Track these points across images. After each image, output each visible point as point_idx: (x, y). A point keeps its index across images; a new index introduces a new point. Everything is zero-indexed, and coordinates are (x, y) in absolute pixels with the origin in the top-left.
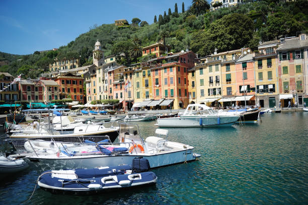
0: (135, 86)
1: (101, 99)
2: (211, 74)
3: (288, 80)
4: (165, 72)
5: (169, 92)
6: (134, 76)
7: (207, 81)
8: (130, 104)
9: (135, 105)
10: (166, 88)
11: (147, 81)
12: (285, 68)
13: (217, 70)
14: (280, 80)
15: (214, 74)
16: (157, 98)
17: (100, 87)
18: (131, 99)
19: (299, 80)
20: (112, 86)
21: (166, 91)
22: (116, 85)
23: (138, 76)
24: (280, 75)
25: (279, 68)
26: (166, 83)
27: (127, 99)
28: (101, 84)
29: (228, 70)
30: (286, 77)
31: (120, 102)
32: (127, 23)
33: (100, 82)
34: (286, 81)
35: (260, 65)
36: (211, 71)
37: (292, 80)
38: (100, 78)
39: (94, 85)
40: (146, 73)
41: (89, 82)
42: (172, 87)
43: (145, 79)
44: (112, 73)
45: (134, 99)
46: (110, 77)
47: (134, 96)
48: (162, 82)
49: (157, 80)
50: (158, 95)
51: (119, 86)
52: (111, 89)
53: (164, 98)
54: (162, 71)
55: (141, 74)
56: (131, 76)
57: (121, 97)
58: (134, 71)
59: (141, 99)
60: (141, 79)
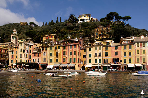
0: (49, 55)
2: (96, 51)
3: (139, 57)
5: (73, 60)
6: (49, 49)
7: (93, 55)
8: (44, 66)
9: (48, 67)
10: (71, 57)
11: (57, 53)
12: (138, 51)
13: (100, 49)
14: (135, 57)
15: (98, 51)
16: (64, 63)
17: (21, 55)
18: (46, 63)
19: (144, 57)
20: (31, 54)
21: (70, 59)
22: (35, 53)
23: (51, 49)
24: (135, 54)
25: (135, 50)
26: (71, 54)
27: (43, 63)
28: (22, 53)
29: (107, 49)
30: (138, 56)
31: (38, 64)
33: (21, 51)
34: (138, 57)
35: (125, 48)
36: (96, 49)
37: (141, 57)
39: (17, 53)
40: (57, 48)
41: (13, 51)
42: (75, 57)
43: (56, 51)
44: (32, 47)
45: (48, 63)
46: (30, 49)
47: (47, 61)
48: (68, 53)
49: (64, 52)
50: (64, 61)
51: (37, 55)
52: (30, 56)
53: (69, 63)
54: (68, 47)
55: (53, 48)
56: (46, 50)
57: (38, 61)
58: (49, 46)
59: (53, 63)
60: (53, 51)
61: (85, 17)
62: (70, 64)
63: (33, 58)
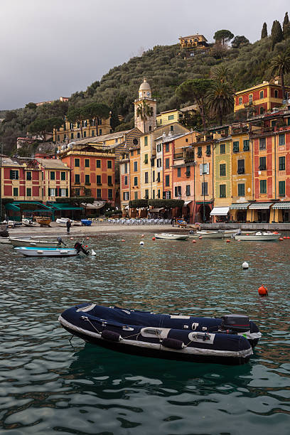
0: (217, 171)
1: (147, 196)
4: (282, 143)
5: (288, 188)
6: (216, 151)
8: (205, 209)
9: (216, 211)
10: (283, 176)
11: (241, 163)
16: (263, 198)
17: (146, 174)
18: (208, 199)
20: (169, 171)
21: (282, 184)
22: (179, 168)
23: (223, 151)
26: (282, 167)
27: (200, 198)
28: (148, 168)
31: (186, 203)
32: (204, 43)
33: (146, 162)
38: (146, 156)
39: (136, 170)
40: (241, 146)
41: (125, 163)
43: (238, 157)
44: (171, 146)
45: (213, 199)
46: (167, 154)
47: (213, 193)
48: (275, 164)
49: (263, 159)
50: (263, 191)
51: (184, 171)
52: (168, 177)
53: (277, 198)
54: (274, 141)
55: (229, 148)
56: (209, 153)
57: (188, 194)
58: (215, 142)
59: (228, 200)
60: (229, 159)
62: (282, 200)
63: (176, 184)
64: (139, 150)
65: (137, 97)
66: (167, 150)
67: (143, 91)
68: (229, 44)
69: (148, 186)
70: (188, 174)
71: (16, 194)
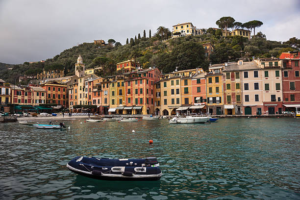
0: (111, 94)
1: (81, 104)
2: (173, 87)
3: (231, 94)
4: (136, 84)
5: (139, 101)
6: (110, 86)
7: (169, 92)
8: (106, 109)
9: (110, 110)
10: (137, 96)
11: (121, 91)
12: (228, 85)
13: (178, 84)
14: (225, 94)
15: (175, 87)
16: (129, 105)
17: (81, 94)
18: (107, 105)
19: (238, 95)
20: (91, 93)
21: (136, 99)
22: (95, 92)
23: (113, 86)
24: (225, 90)
25: (224, 84)
26: (136, 93)
27: (104, 105)
28: (81, 92)
29: (186, 84)
30: (229, 92)
31: (98, 107)
32: (104, 43)
33: (81, 89)
34: (229, 95)
35: (210, 81)
36: (172, 84)
37: (233, 94)
38: (81, 87)
39: (76, 92)
40: (121, 84)
41: (71, 89)
42: (141, 96)
43: (119, 89)
44: (92, 83)
45: (109, 105)
47: (109, 103)
48: (134, 92)
49: (129, 90)
50: (129, 102)
51: (97, 93)
52: (90, 96)
53: (135, 105)
54: (134, 83)
55: (116, 85)
56: (108, 87)
57: (99, 103)
58: (110, 82)
59: (115, 105)
60: (116, 89)
61: (182, 27)
62: (137, 106)
63: (94, 99)
64: (78, 84)
65: (76, 62)
66: (90, 85)
67: (79, 60)
68: (114, 45)
69: (81, 99)
70: (99, 95)
71: (26, 102)
